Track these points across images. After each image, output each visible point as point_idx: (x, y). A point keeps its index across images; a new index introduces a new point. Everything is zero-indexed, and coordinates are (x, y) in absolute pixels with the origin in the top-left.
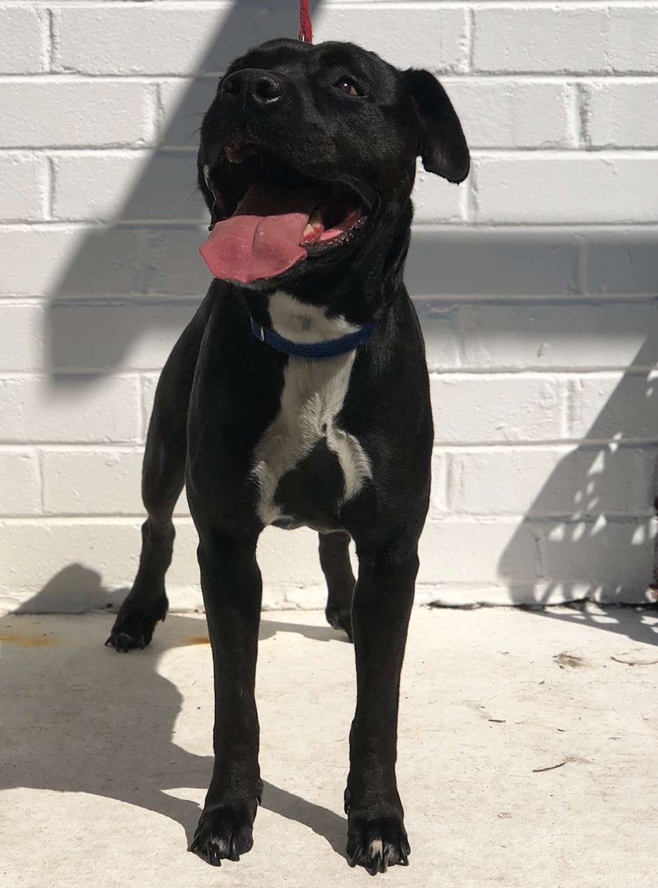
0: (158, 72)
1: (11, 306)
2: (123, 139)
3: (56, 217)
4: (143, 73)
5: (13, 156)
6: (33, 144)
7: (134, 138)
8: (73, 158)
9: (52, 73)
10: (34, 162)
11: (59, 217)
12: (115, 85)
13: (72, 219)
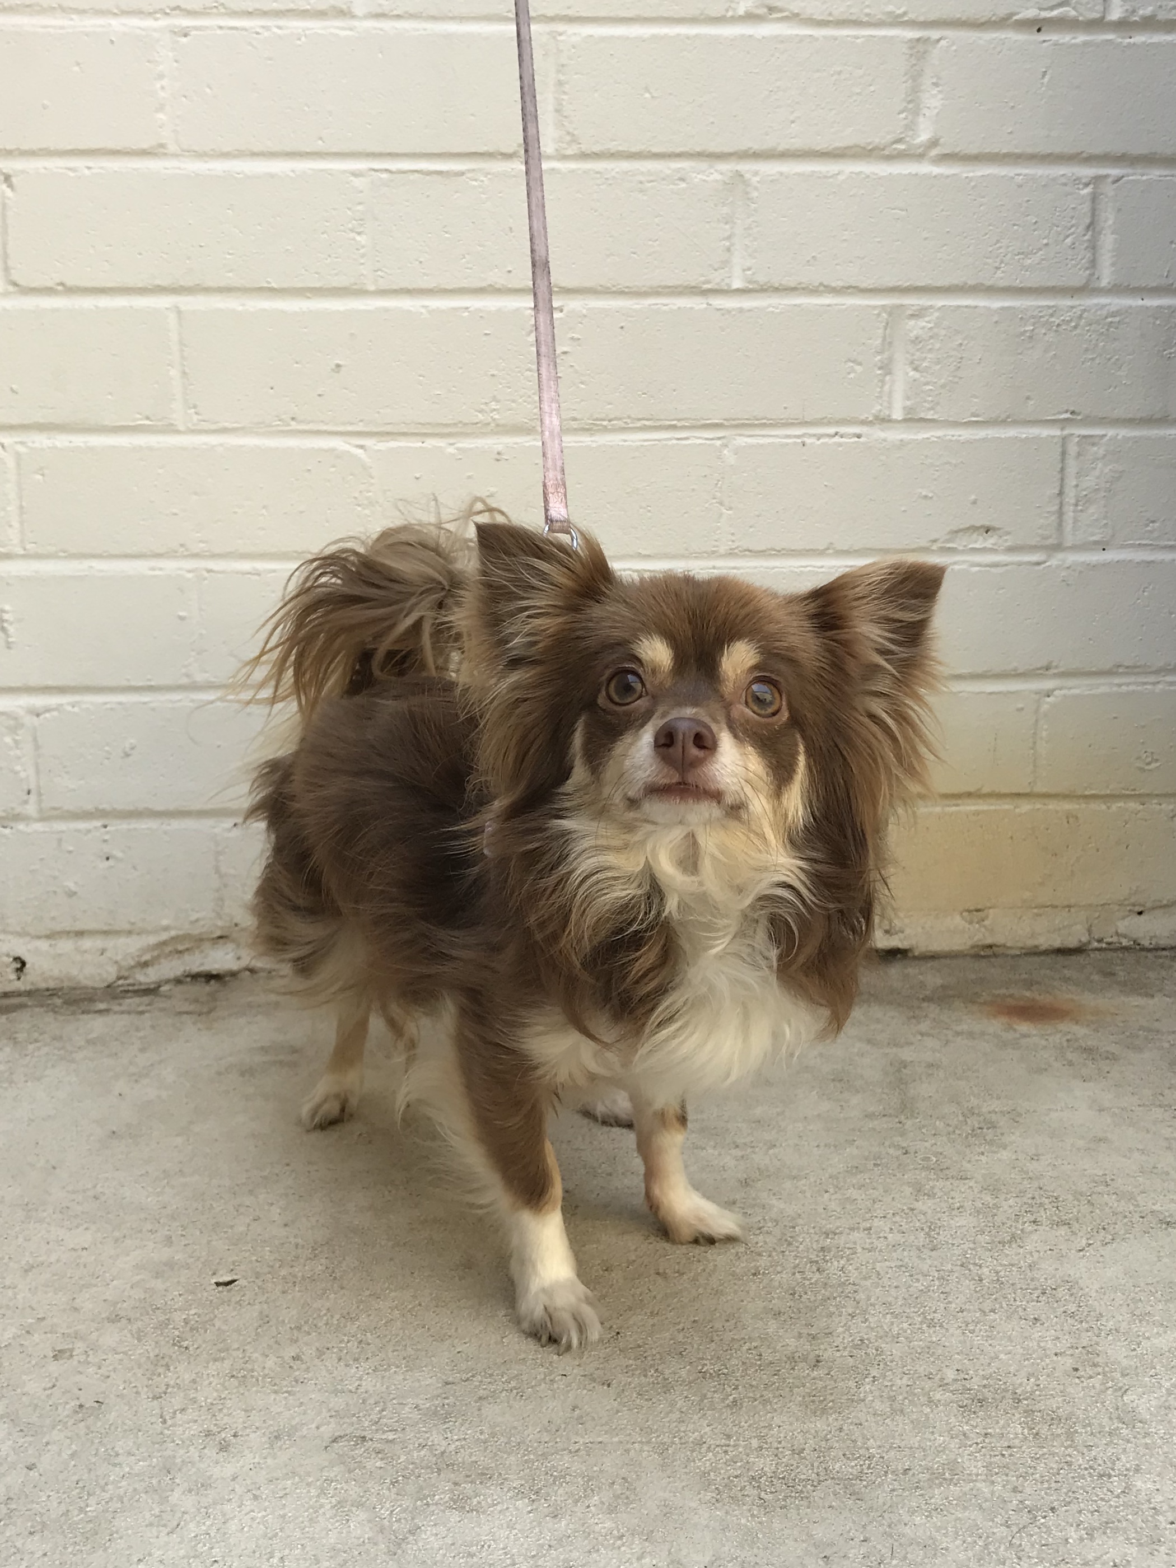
0: (932, 17)
1: (670, 443)
2: (869, 140)
3: (750, 282)
4: (906, 19)
5: (678, 170)
6: (713, 147)
7: (890, 138)
8: (781, 174)
9: (749, 17)
10: (717, 181)
11: (755, 282)
12: (858, 41)
13: (777, 285)
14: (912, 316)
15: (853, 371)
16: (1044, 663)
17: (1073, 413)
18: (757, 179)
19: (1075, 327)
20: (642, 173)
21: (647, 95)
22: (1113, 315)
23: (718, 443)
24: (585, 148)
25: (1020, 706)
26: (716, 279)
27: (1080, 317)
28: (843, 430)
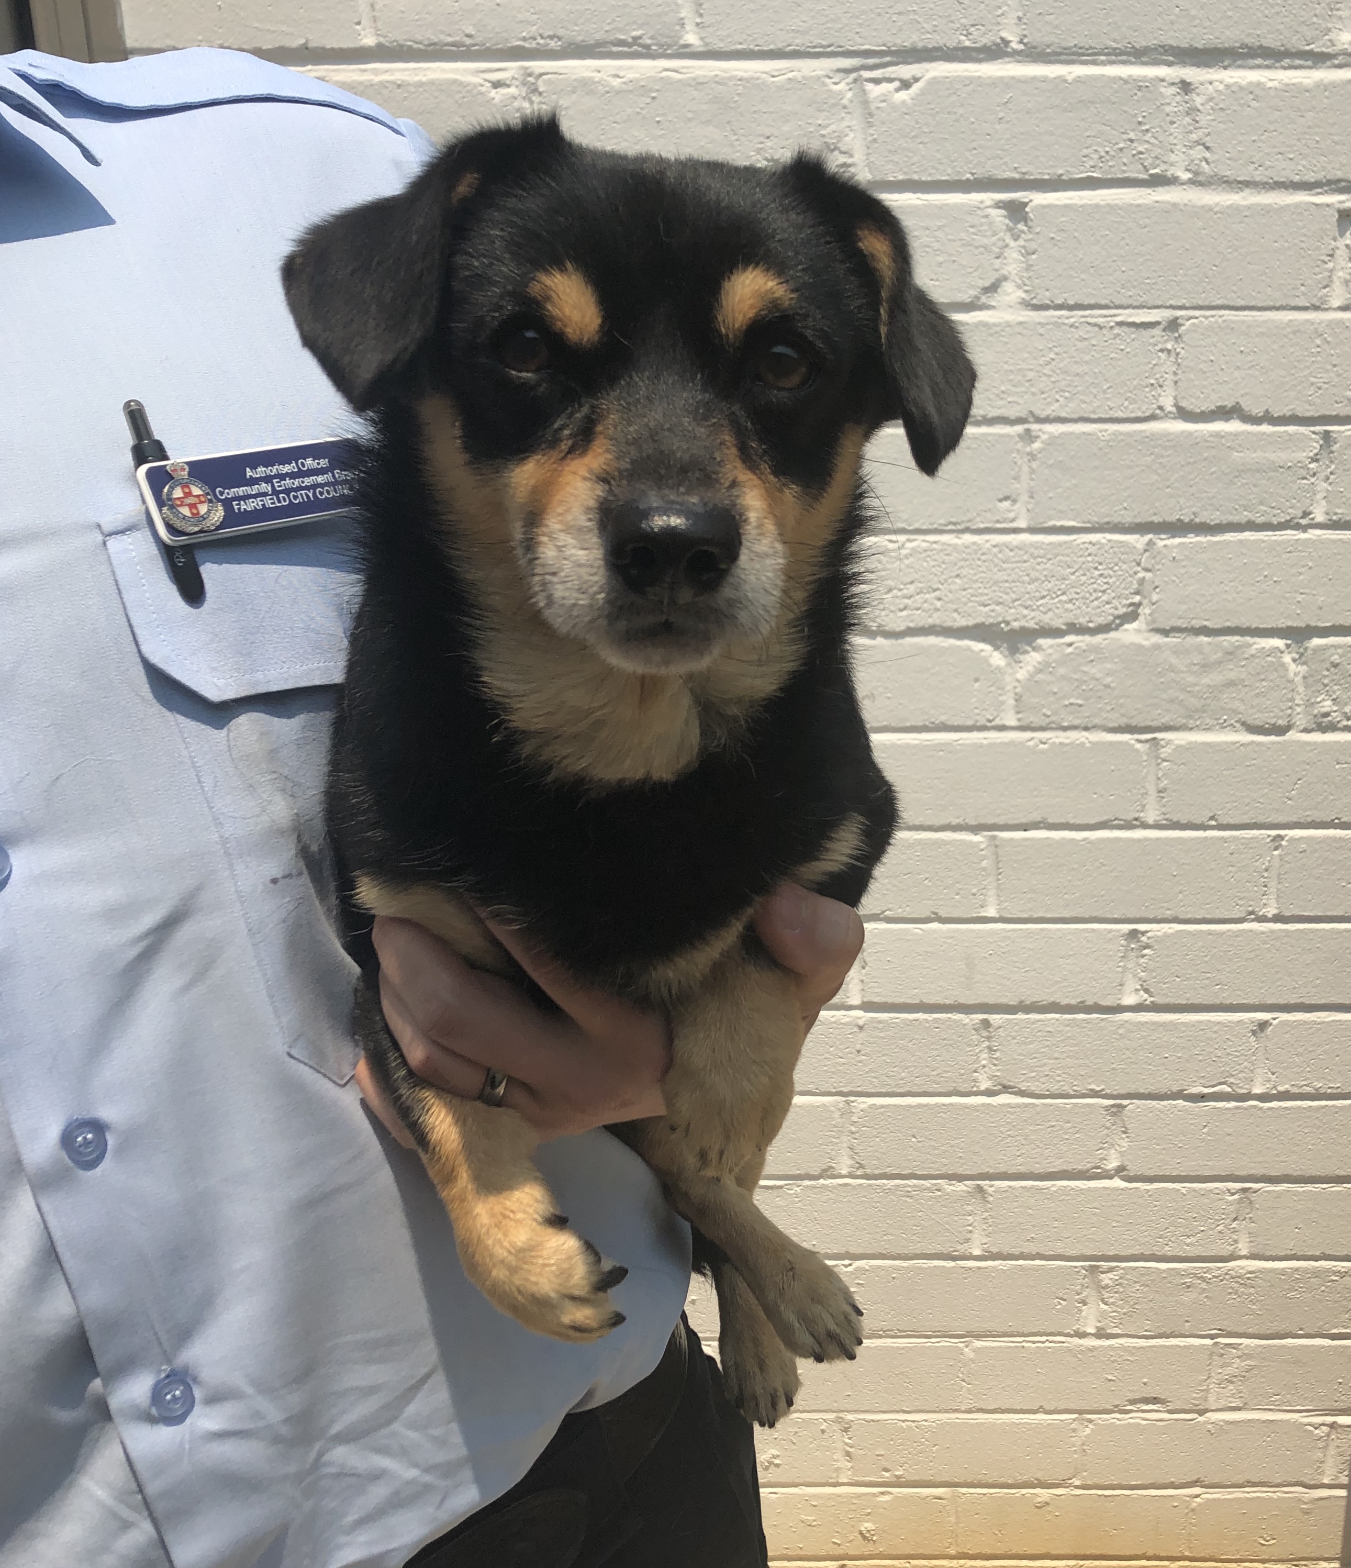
14: (1103, 1273)
15: (1060, 1304)
16: (1195, 1479)
17: (1220, 1330)
18: (993, 1189)
19: (1222, 1280)
20: (909, 1186)
21: (914, 1139)
22: (1250, 1272)
23: (961, 1345)
24: (868, 1171)
25: (1176, 1504)
26: (962, 1249)
27: (1227, 1274)
28: (1050, 1338)
